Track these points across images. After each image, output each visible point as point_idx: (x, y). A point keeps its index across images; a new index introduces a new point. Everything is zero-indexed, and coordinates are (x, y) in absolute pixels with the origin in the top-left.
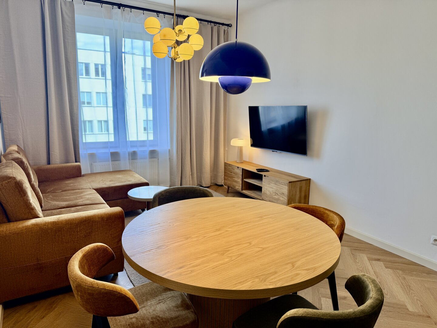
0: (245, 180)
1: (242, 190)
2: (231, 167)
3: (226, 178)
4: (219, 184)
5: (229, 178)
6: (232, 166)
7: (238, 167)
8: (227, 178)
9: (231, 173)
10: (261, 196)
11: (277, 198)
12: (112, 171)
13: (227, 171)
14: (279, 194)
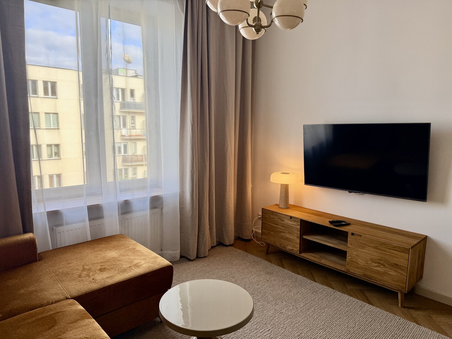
0: (305, 237)
1: (300, 253)
2: (277, 215)
3: (266, 231)
4: (246, 239)
5: (272, 233)
6: (279, 214)
7: (291, 217)
8: (268, 232)
9: (277, 225)
10: (345, 266)
11: (383, 271)
12: (89, 239)
13: (267, 221)
14: (386, 265)
